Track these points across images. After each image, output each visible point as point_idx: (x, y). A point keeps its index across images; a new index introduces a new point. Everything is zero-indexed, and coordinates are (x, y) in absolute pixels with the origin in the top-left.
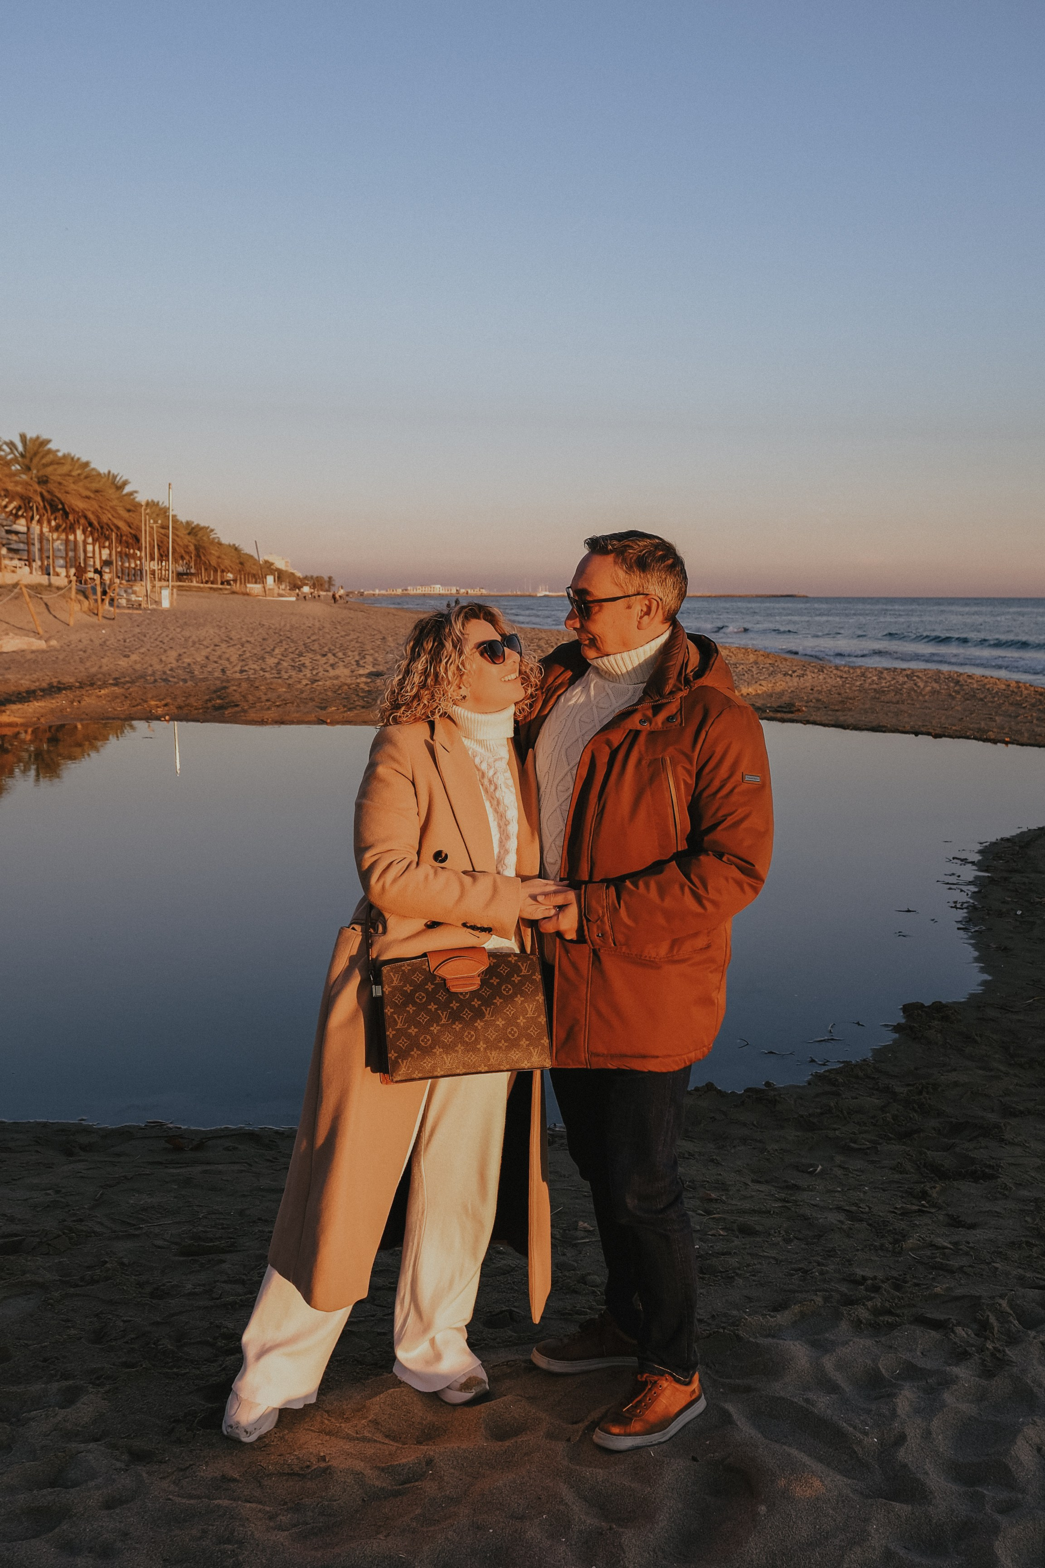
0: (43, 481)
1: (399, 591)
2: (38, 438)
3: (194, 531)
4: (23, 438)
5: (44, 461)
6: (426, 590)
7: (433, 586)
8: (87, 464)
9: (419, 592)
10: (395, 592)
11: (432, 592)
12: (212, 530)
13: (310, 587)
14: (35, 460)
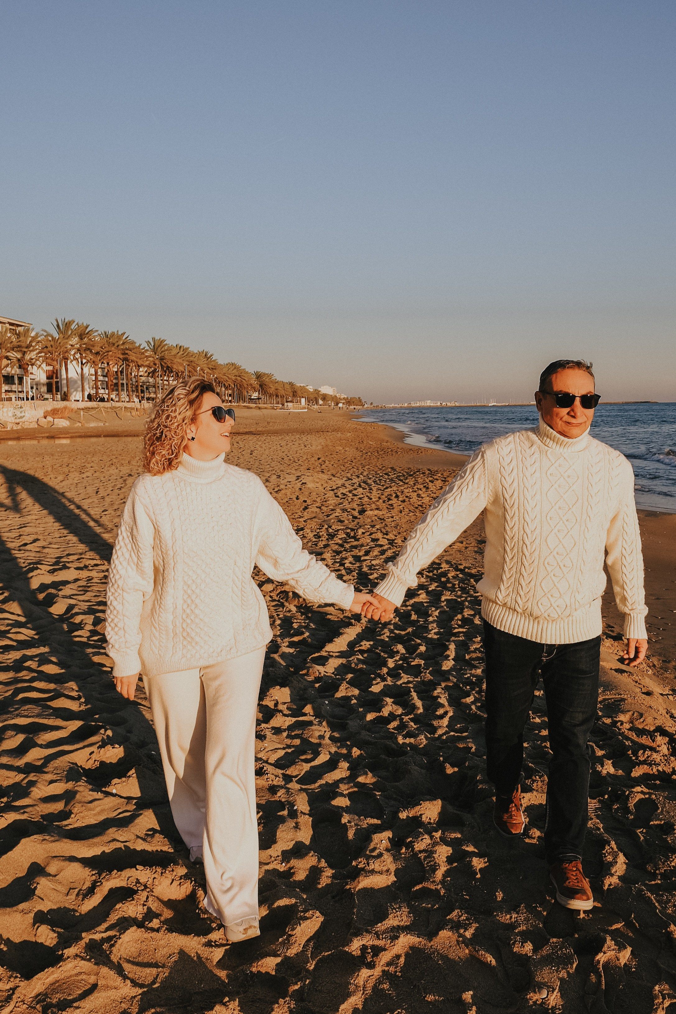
0: (162, 359)
1: (406, 405)
2: (160, 339)
3: (261, 376)
4: (154, 339)
5: (163, 349)
6: (423, 404)
7: (426, 401)
8: (187, 349)
9: (418, 405)
11: (425, 405)
12: (273, 375)
13: (343, 404)
14: (159, 349)
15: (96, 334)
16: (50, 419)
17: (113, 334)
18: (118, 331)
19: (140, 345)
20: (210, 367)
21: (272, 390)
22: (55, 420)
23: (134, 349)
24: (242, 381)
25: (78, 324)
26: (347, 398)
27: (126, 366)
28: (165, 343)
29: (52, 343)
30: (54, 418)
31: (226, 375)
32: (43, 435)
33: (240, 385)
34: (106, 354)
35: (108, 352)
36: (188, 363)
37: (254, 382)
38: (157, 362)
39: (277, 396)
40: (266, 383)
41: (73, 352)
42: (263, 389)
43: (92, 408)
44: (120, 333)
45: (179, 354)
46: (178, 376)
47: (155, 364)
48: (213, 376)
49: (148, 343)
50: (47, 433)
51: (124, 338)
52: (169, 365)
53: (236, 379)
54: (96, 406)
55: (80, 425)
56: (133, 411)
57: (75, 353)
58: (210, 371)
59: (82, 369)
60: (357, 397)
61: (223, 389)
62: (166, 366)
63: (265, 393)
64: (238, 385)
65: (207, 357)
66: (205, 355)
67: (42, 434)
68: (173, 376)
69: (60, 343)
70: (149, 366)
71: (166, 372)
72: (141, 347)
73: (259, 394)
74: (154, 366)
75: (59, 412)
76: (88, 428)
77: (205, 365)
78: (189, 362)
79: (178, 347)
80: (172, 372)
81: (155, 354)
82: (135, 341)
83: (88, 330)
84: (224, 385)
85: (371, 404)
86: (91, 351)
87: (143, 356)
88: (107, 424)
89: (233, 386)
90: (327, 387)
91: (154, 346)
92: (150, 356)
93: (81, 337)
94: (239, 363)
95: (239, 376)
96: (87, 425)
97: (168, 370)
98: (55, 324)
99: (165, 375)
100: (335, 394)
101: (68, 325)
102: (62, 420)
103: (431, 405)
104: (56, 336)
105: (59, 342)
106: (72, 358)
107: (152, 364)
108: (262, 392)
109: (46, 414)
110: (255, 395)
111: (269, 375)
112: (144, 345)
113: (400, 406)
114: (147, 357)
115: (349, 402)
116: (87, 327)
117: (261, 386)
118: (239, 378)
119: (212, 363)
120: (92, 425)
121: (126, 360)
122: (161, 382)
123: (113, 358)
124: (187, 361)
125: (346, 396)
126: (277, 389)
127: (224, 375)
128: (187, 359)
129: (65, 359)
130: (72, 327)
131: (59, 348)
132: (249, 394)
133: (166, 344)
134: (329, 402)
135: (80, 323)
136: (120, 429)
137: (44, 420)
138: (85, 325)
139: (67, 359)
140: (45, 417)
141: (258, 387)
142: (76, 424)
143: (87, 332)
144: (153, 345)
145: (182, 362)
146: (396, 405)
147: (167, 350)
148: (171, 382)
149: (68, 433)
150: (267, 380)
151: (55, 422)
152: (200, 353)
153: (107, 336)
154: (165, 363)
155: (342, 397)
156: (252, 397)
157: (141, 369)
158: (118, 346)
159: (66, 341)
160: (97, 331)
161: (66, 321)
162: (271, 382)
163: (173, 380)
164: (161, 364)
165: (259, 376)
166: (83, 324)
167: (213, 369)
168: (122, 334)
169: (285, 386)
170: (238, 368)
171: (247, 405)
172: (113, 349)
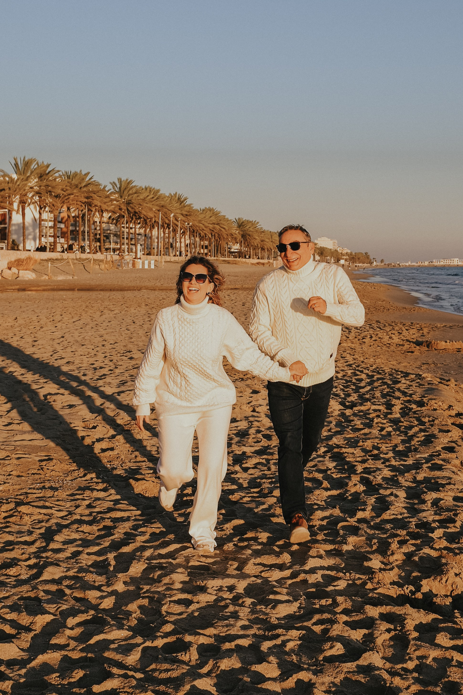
1: (426, 263)
2: (127, 180)
3: (243, 224)
4: (120, 180)
5: (131, 192)
6: (447, 262)
7: (452, 259)
8: (158, 191)
9: (442, 263)
10: (423, 264)
11: (452, 264)
12: (258, 223)
13: (346, 260)
14: (126, 192)
15: (57, 175)
16: (14, 270)
17: (76, 174)
18: (81, 171)
19: (105, 187)
20: (185, 213)
21: (256, 242)
22: (20, 272)
23: (98, 192)
24: (221, 230)
25: (38, 163)
26: (351, 254)
27: (88, 211)
28: (133, 184)
29: (10, 185)
30: (19, 270)
31: (203, 222)
32: (14, 288)
33: (219, 234)
34: (67, 197)
35: (70, 195)
36: (158, 208)
37: (236, 232)
38: (124, 207)
39: (263, 249)
40: (250, 233)
41: (30, 195)
42: (246, 240)
43: (56, 259)
44: (83, 173)
45: (149, 197)
46: (146, 223)
47: (121, 209)
48: (188, 224)
49: (113, 184)
50: (17, 285)
51: (87, 179)
52: (137, 211)
53: (214, 228)
54: (59, 257)
55: (47, 278)
56: (101, 263)
57: (33, 196)
58: (184, 218)
59: (40, 214)
60: (364, 252)
61: (198, 239)
62: (132, 211)
63: (248, 245)
64: (217, 235)
65: (180, 201)
66: (179, 199)
67: (11, 286)
68: (139, 223)
69: (19, 185)
70: (114, 212)
71: (132, 219)
72: (107, 189)
73: (241, 246)
74: (119, 211)
75: (24, 263)
76: (58, 281)
77: (178, 211)
78: (160, 207)
79: (148, 190)
80: (140, 218)
81: (121, 197)
82: (100, 182)
83: (49, 169)
84: (200, 234)
85: (382, 261)
86: (51, 195)
87: (108, 200)
88: (75, 278)
89: (210, 236)
90: (326, 239)
91: (120, 188)
92: (115, 200)
93: (40, 177)
94: (217, 208)
95: (218, 224)
96: (54, 278)
97: (135, 216)
98: (13, 162)
99: (131, 222)
100: (336, 247)
101: (27, 164)
102: (27, 271)
103: (459, 263)
104: (15, 176)
105: (18, 183)
106: (29, 201)
107: (117, 209)
108: (244, 243)
109: (10, 266)
110: (236, 248)
111: (253, 224)
112: (109, 187)
113: (418, 264)
114: (112, 200)
115: (353, 258)
116: (48, 166)
117: (243, 236)
118: (217, 227)
119: (186, 209)
120: (61, 278)
121: (90, 204)
122: (126, 230)
123: (75, 202)
124: (157, 205)
125: (349, 251)
126: (262, 241)
127: (200, 221)
128: (158, 203)
129: (23, 203)
130: (32, 167)
131: (18, 190)
132: (229, 246)
133: (135, 186)
134: (328, 258)
135: (40, 162)
136: (93, 283)
137: (8, 270)
138: (45, 163)
139: (25, 203)
140: (10, 269)
141: (239, 237)
142: (43, 276)
143: (47, 172)
144: (118, 186)
145: (151, 206)
146: (413, 264)
147: (136, 193)
148: (137, 230)
149: (39, 286)
150: (251, 229)
151: (20, 275)
152: (171, 197)
153: (69, 177)
154: (132, 208)
155: (345, 252)
156: (232, 250)
157: (105, 214)
158: (81, 188)
159: (26, 182)
160: (58, 171)
161: (26, 159)
162: (257, 231)
163: (140, 228)
164: (128, 209)
165: (241, 225)
166: (43, 162)
167: (187, 215)
168: (85, 175)
169: (273, 237)
170: (216, 214)
171: (227, 259)
172: (75, 191)
